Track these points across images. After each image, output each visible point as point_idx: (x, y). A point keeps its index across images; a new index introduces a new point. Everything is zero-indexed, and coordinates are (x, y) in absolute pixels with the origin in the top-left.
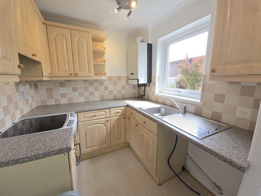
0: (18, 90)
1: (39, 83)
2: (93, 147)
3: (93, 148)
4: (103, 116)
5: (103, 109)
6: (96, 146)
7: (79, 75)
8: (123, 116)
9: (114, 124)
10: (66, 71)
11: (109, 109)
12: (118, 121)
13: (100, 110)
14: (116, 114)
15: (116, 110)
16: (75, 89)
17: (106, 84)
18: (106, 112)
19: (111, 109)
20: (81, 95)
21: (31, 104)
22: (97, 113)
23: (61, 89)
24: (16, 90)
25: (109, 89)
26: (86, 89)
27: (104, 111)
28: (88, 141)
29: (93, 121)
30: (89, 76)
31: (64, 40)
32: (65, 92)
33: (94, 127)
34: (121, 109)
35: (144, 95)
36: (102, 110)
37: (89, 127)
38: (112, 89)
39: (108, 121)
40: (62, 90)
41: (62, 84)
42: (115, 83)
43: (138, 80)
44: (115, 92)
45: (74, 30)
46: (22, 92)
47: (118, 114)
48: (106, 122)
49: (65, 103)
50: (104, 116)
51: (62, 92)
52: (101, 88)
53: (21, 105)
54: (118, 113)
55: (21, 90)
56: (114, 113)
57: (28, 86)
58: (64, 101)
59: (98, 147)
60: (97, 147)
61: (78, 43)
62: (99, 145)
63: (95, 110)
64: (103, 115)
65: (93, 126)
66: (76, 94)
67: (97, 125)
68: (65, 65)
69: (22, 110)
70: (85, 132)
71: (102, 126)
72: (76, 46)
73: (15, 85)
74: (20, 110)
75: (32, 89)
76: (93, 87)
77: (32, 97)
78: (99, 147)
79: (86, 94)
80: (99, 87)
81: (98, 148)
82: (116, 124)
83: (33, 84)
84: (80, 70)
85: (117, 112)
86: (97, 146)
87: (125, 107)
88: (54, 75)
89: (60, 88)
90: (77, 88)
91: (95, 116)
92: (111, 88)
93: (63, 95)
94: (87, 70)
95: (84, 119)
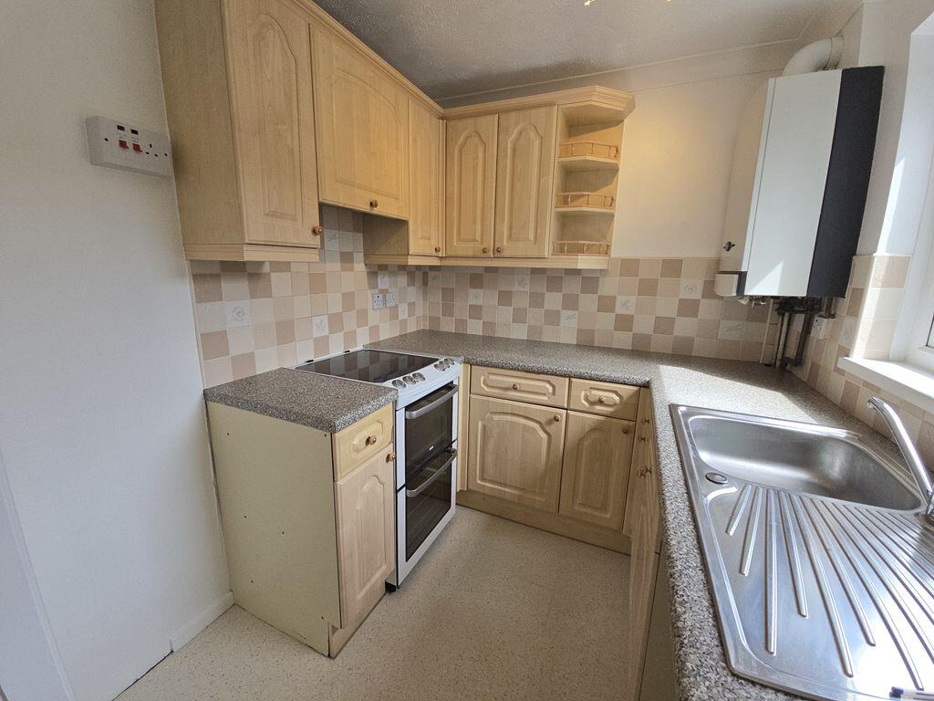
0: (373, 285)
1: (431, 274)
2: (500, 484)
3: (499, 488)
4: (544, 399)
5: (543, 373)
6: (511, 487)
7: (506, 253)
8: (623, 422)
9: (580, 440)
10: (475, 240)
11: (567, 379)
12: (597, 435)
13: (534, 372)
14: (592, 404)
15: (594, 389)
16: (505, 298)
17: (607, 287)
18: (554, 387)
19: (573, 380)
20: (519, 316)
21: (404, 322)
22: (524, 382)
23: (472, 292)
24: (369, 282)
25: (619, 310)
26: (537, 300)
27: (549, 382)
28: (489, 459)
29: (511, 402)
30: (535, 254)
31: (481, 150)
32: (480, 302)
33: (512, 423)
34: (616, 392)
35: (799, 361)
36: (542, 377)
37: (496, 417)
38: (631, 311)
39: (556, 419)
40: (476, 297)
41: (477, 278)
42: (648, 288)
43: (742, 277)
44: (644, 325)
45: (508, 111)
46: (385, 292)
47: (598, 408)
48: (550, 422)
49: (478, 334)
50: (546, 398)
51: (472, 301)
52: (588, 302)
53: (374, 317)
54: (600, 402)
55: (381, 286)
56: (586, 398)
57: (402, 280)
58: (475, 328)
59: (517, 492)
60: (513, 491)
61: (514, 150)
62: (520, 489)
63: (519, 370)
64: (545, 394)
65: (509, 418)
66: (505, 313)
67: (522, 421)
68: (475, 223)
69: (374, 330)
70: (484, 427)
71: (534, 429)
72: (508, 162)
73: (368, 273)
74: (370, 328)
75: (414, 288)
76: (560, 295)
77: (412, 306)
78: (519, 496)
79: (535, 316)
80: (581, 295)
81: (515, 494)
82: (586, 443)
83: (419, 275)
84: (510, 237)
85: (597, 398)
86: (515, 488)
87: (636, 388)
88: (449, 253)
89: (472, 290)
90: (510, 293)
91: (514, 388)
92: (627, 303)
93: (476, 311)
94: (531, 236)
95: (486, 388)
